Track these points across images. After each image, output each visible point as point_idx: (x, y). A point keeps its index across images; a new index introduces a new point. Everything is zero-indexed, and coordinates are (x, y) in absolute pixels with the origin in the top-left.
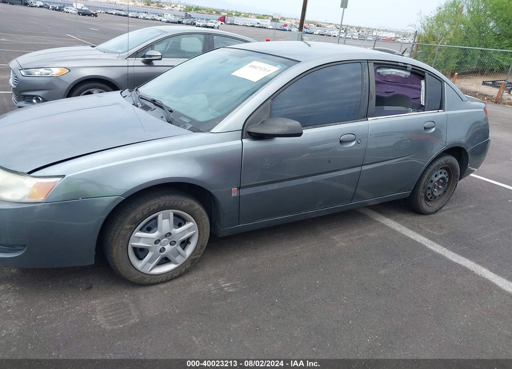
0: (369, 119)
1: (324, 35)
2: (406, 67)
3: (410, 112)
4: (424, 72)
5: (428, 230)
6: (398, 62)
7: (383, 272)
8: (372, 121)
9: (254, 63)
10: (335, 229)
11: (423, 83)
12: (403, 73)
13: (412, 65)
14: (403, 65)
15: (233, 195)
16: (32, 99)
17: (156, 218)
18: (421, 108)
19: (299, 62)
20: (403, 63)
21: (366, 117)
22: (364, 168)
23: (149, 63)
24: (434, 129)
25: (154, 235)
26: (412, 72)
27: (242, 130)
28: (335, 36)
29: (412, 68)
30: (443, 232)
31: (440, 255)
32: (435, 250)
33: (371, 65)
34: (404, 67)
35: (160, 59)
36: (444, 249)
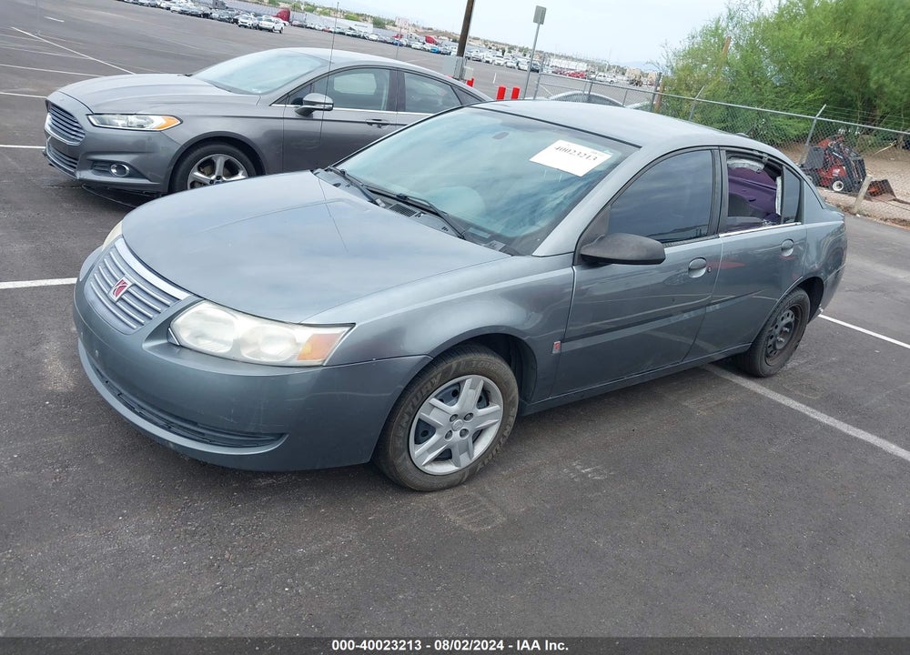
0: (720, 235)
1: (480, 61)
2: (761, 157)
3: (765, 225)
4: (782, 165)
5: (798, 392)
6: (752, 150)
7: (773, 450)
8: (725, 239)
9: (562, 143)
10: (681, 392)
11: (779, 180)
12: (757, 166)
13: (769, 155)
14: (758, 154)
15: (554, 352)
16: (110, 168)
17: (459, 384)
18: (777, 220)
19: (640, 147)
20: (760, 152)
21: (715, 232)
22: (711, 309)
23: (307, 114)
24: (791, 251)
25: (454, 408)
26: (767, 166)
27: (574, 252)
28: (488, 62)
29: (769, 160)
30: (817, 395)
31: (832, 427)
32: (822, 420)
33: (723, 153)
34: (758, 158)
35: (330, 110)
36: (831, 419)
